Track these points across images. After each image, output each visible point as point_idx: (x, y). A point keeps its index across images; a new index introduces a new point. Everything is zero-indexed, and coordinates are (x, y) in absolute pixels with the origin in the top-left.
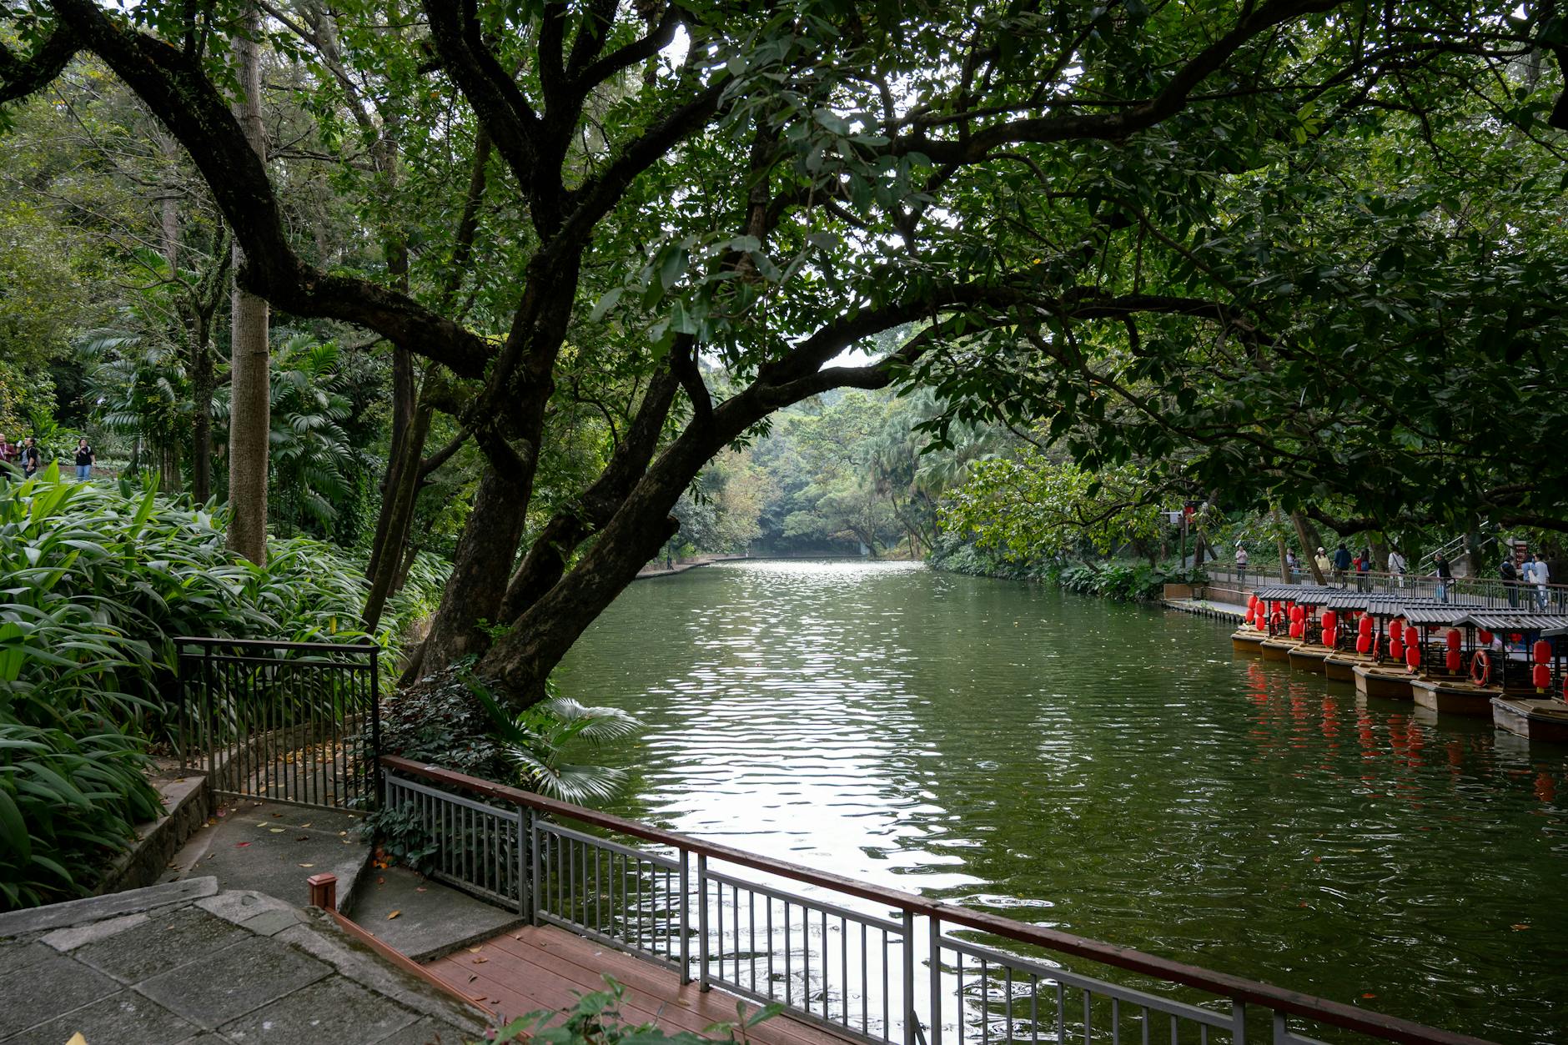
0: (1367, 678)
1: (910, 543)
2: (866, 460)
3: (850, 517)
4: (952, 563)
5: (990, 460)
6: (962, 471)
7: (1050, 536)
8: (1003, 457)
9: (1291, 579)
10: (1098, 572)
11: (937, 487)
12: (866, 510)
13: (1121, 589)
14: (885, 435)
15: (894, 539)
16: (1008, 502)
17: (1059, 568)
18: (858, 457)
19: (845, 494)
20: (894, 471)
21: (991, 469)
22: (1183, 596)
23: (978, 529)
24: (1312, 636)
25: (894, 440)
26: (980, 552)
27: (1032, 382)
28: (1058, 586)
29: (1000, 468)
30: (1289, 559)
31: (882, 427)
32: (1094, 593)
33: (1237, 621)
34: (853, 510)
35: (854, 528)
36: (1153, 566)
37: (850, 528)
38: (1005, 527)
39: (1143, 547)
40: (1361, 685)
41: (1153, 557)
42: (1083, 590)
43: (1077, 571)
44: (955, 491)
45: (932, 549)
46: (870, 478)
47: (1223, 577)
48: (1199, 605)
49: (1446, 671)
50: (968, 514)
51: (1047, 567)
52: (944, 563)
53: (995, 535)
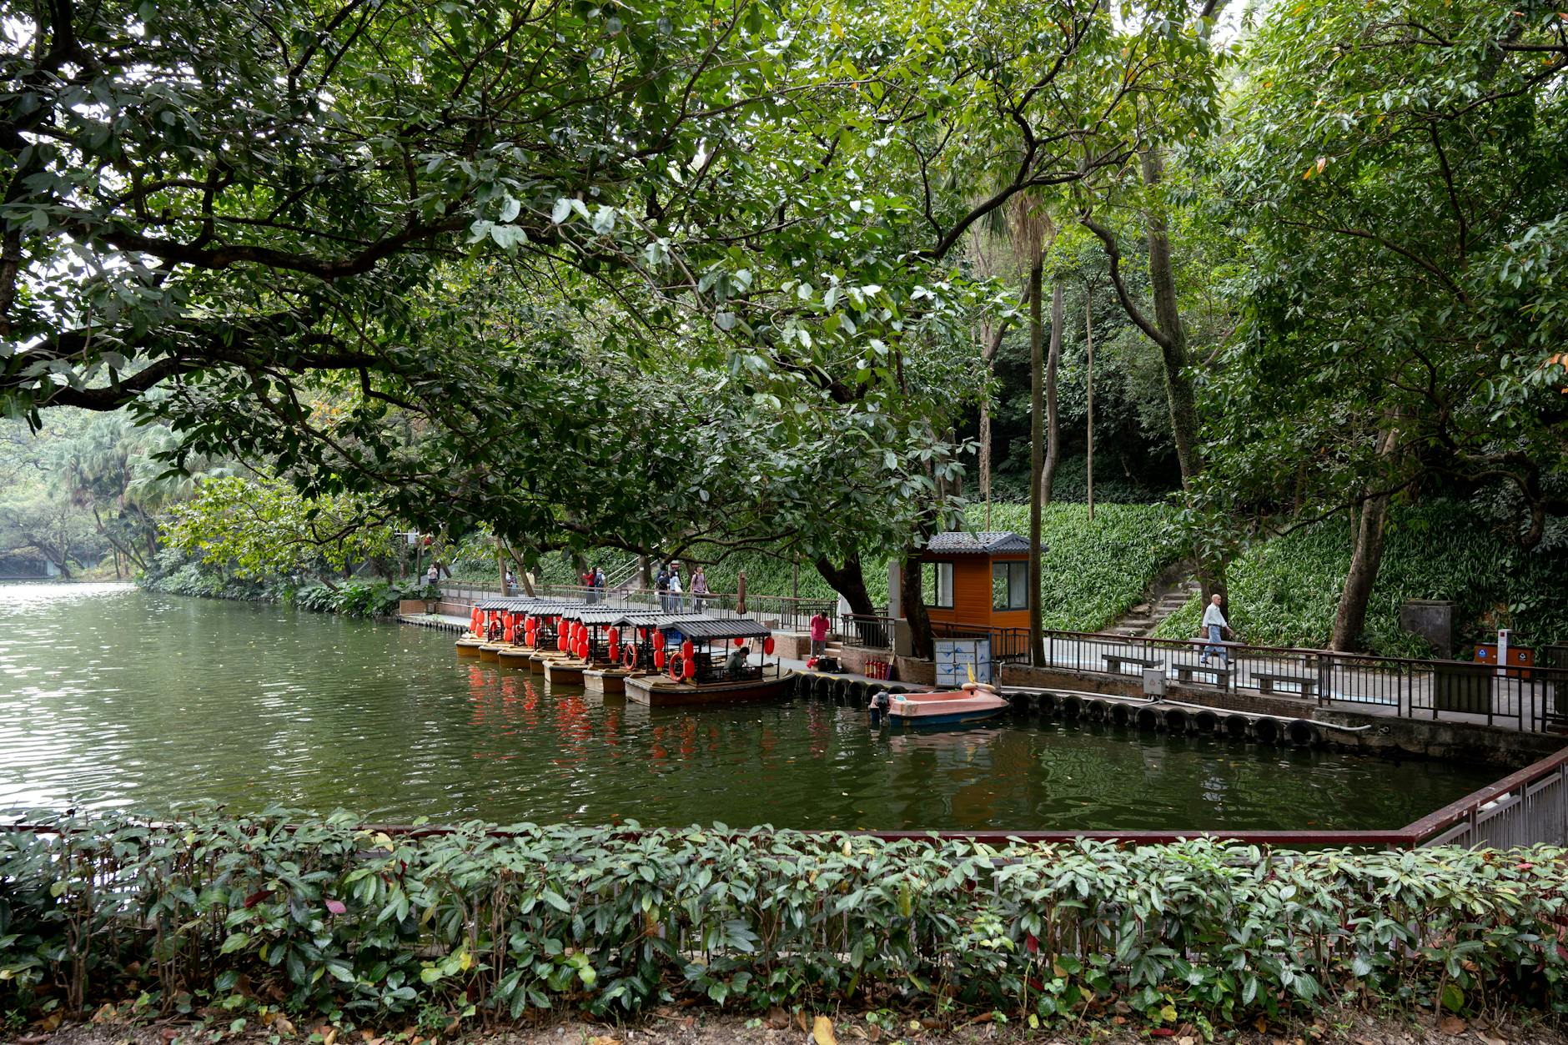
0: (552, 669)
1: (116, 562)
2: (59, 465)
3: (34, 532)
4: (172, 583)
5: (221, 476)
6: (187, 485)
7: (285, 553)
8: (237, 475)
9: (509, 593)
10: (336, 590)
11: (156, 500)
12: (57, 524)
13: (358, 607)
14: (86, 438)
15: (96, 558)
16: (239, 520)
17: (296, 587)
18: (49, 460)
19: (26, 504)
20: (97, 480)
21: (222, 486)
22: (418, 611)
23: (204, 545)
24: (519, 640)
25: (99, 445)
26: (206, 570)
27: (263, 425)
28: (294, 606)
29: (231, 486)
30: (508, 577)
31: (82, 428)
32: (332, 611)
33: (461, 631)
34: (37, 523)
35: (39, 545)
36: (390, 583)
37: (32, 544)
38: (235, 544)
39: (382, 566)
40: (548, 676)
41: (389, 575)
42: (320, 609)
43: (315, 589)
44: (180, 506)
45: (145, 568)
46: (64, 487)
47: (454, 593)
48: (431, 618)
49: (609, 661)
50: (195, 530)
51: (282, 586)
52: (160, 584)
53: (224, 552)
